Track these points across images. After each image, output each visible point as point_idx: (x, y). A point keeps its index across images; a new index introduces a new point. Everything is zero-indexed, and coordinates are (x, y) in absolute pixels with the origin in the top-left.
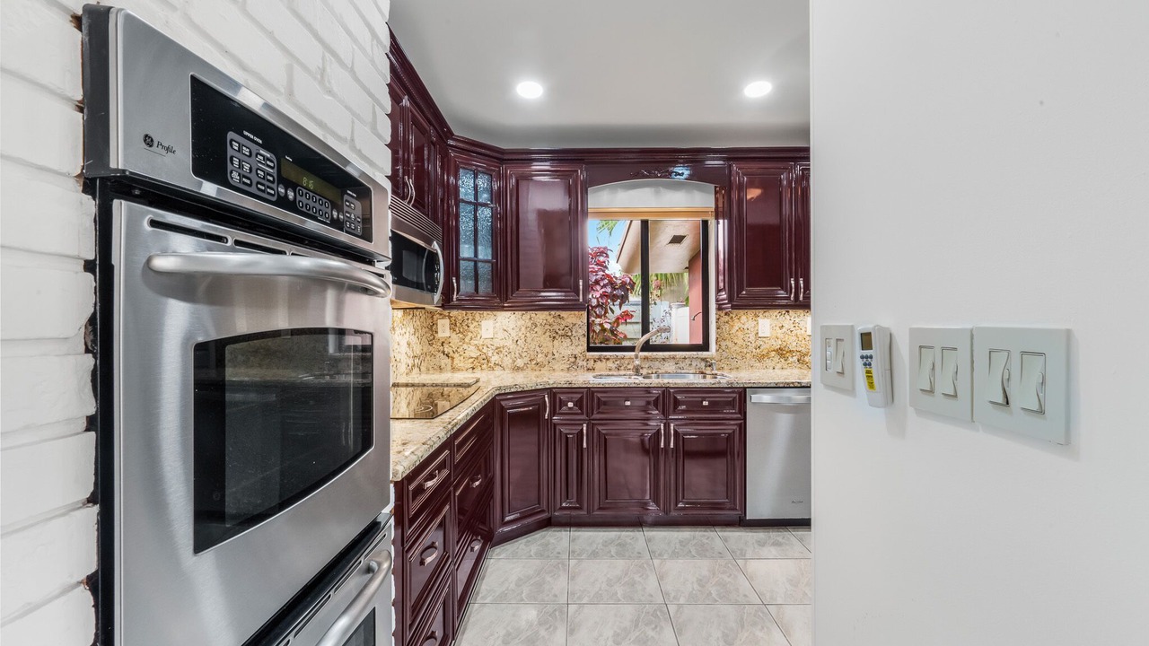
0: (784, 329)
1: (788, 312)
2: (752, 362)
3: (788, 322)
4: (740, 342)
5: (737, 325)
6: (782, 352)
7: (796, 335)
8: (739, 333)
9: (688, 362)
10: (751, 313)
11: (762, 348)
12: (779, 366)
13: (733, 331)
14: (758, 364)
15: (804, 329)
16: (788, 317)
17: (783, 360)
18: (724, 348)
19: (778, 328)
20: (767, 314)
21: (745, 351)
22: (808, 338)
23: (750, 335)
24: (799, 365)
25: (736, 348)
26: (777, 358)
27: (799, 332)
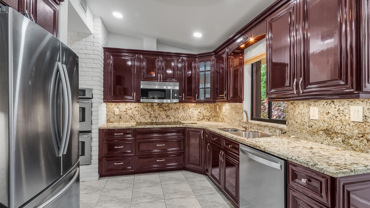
0: (330, 115)
1: (333, 102)
2: (307, 136)
3: (333, 109)
4: (299, 121)
5: (298, 110)
6: (328, 132)
7: (341, 120)
8: (299, 116)
9: (274, 129)
10: (306, 103)
11: (313, 127)
12: (326, 142)
13: (295, 114)
14: (311, 138)
15: (348, 116)
16: (333, 106)
17: (329, 139)
18: (290, 124)
19: (324, 114)
20: (316, 103)
21: (302, 127)
22: (352, 124)
23: (305, 117)
24: (344, 146)
25: (297, 125)
26: (324, 136)
27: (343, 118)
